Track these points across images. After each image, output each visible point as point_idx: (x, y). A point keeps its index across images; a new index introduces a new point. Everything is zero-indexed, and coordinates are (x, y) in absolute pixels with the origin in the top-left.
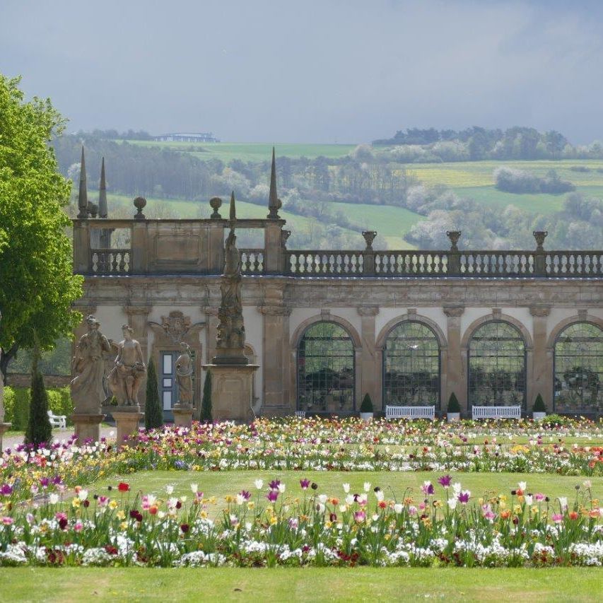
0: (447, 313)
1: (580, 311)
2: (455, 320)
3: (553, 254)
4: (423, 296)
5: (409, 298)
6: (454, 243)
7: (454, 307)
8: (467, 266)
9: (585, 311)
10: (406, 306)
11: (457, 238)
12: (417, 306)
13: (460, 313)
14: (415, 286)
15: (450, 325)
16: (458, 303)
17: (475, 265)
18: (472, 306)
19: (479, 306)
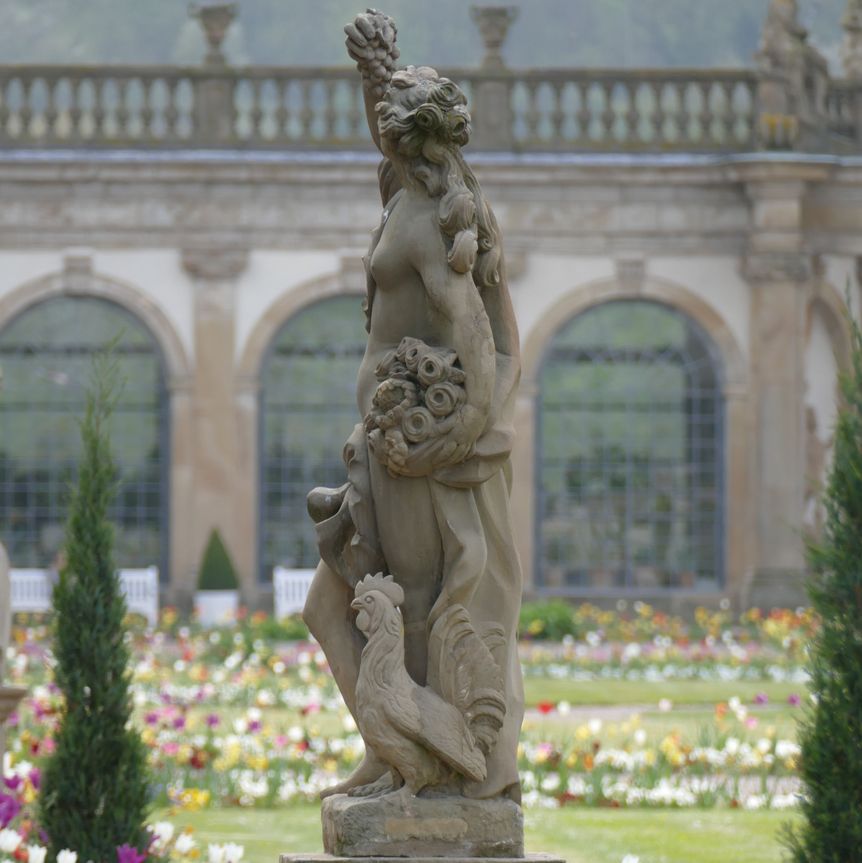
0: (193, 271)
1: (623, 265)
2: (220, 293)
3: (533, 80)
4: (116, 214)
5: (69, 221)
6: (215, 41)
7: (214, 253)
8: (257, 117)
9: (639, 264)
10: (60, 245)
11: (225, 25)
12: (98, 245)
13: (235, 271)
14: (87, 181)
15: (202, 308)
16: (229, 237)
17: (282, 117)
18: (273, 246)
19: (296, 247)
